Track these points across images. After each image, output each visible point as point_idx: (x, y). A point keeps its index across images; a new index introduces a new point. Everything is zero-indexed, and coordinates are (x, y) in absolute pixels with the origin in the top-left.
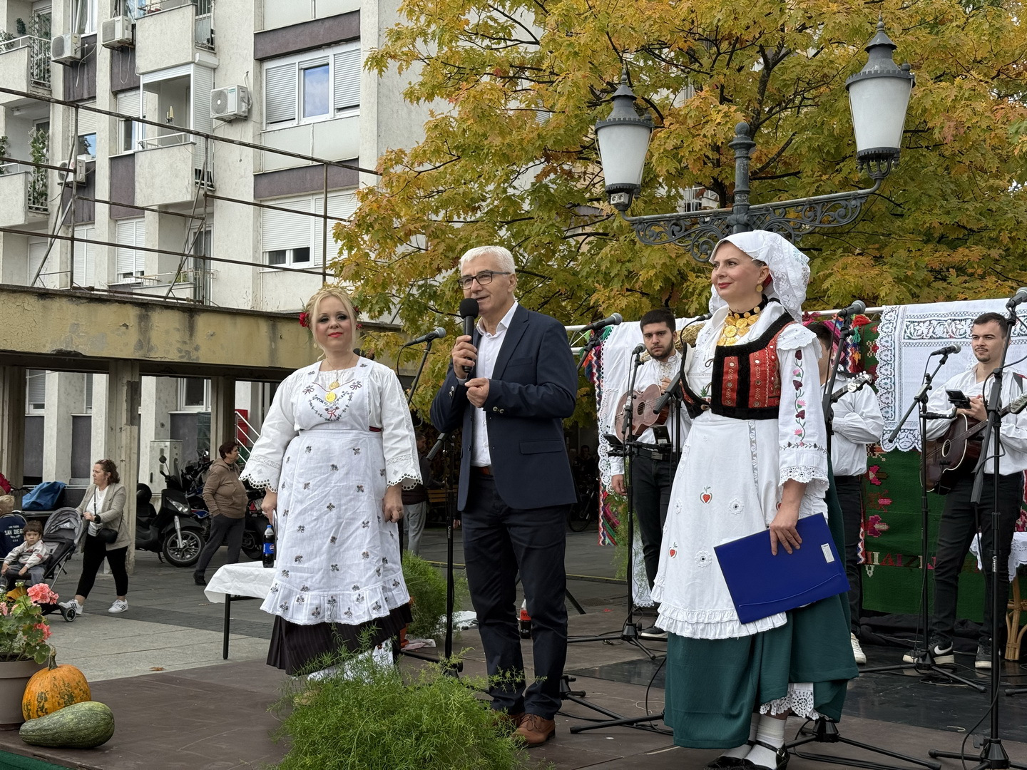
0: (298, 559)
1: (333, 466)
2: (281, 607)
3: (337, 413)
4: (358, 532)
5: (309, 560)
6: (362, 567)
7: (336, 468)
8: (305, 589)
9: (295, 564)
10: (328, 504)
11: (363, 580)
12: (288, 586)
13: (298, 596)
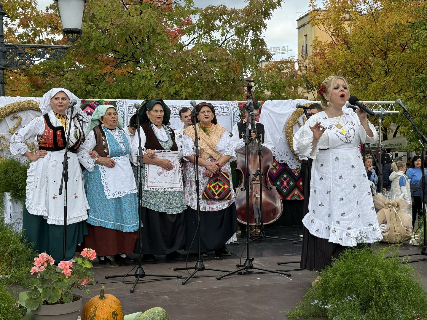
0: (343, 214)
1: (352, 166)
2: (339, 239)
3: (350, 139)
4: (367, 197)
5: (348, 214)
6: (372, 214)
7: (354, 166)
8: (349, 229)
9: (342, 217)
10: (353, 185)
11: (374, 220)
12: (341, 228)
13: (346, 233)
